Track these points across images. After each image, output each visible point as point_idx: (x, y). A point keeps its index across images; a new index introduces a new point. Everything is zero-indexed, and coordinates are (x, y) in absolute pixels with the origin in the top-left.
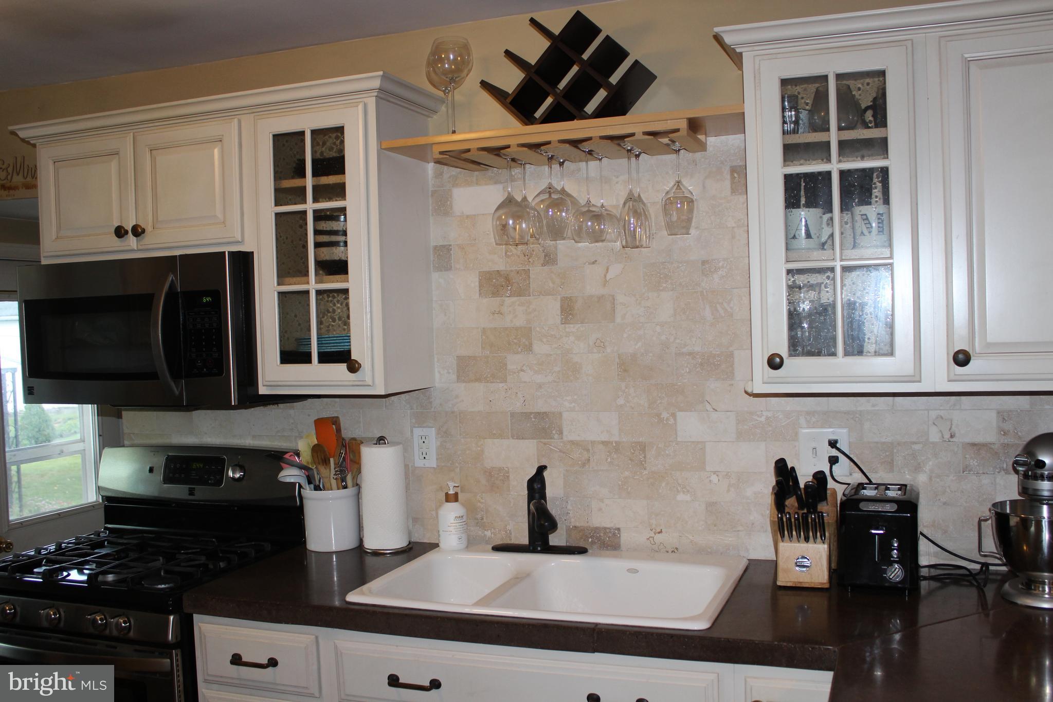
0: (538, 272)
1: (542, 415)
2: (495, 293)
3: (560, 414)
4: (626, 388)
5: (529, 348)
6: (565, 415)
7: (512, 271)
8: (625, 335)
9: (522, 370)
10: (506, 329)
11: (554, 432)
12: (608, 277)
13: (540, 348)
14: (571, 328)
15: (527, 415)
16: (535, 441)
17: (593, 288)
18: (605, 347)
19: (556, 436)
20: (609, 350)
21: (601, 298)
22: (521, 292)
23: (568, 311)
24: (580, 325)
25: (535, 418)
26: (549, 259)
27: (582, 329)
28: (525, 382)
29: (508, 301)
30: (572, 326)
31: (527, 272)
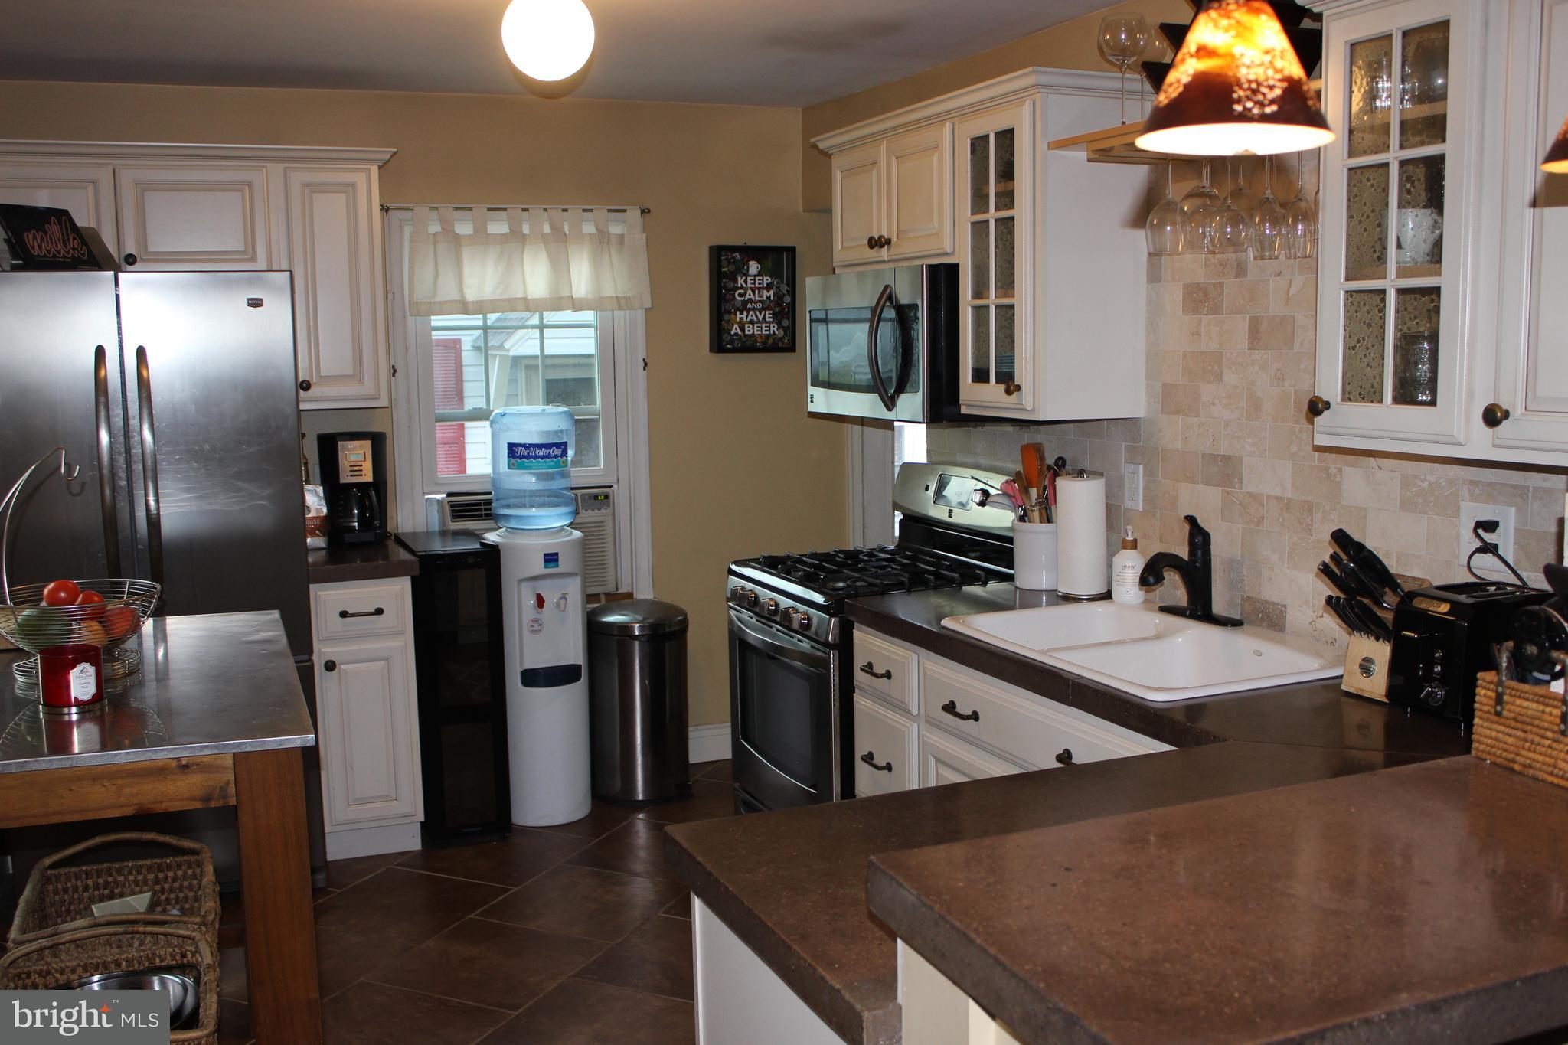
0: (1231, 284)
1: (1227, 459)
2: (1196, 311)
3: (1241, 459)
4: (1300, 432)
5: (1219, 377)
6: (1246, 460)
7: (1209, 283)
8: (1302, 367)
9: (1213, 404)
10: (1202, 353)
11: (1236, 480)
12: (1290, 295)
13: (1230, 378)
14: (1258, 354)
15: (1215, 458)
16: (1221, 489)
17: (1275, 308)
18: (1284, 381)
19: (1237, 485)
20: (1287, 383)
21: (1283, 318)
22: (1216, 310)
23: (1254, 333)
24: (1262, 352)
25: (1221, 461)
26: (1241, 270)
27: (1266, 356)
28: (1215, 418)
29: (1206, 319)
30: (1257, 352)
31: (1221, 285)
